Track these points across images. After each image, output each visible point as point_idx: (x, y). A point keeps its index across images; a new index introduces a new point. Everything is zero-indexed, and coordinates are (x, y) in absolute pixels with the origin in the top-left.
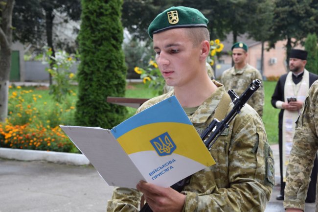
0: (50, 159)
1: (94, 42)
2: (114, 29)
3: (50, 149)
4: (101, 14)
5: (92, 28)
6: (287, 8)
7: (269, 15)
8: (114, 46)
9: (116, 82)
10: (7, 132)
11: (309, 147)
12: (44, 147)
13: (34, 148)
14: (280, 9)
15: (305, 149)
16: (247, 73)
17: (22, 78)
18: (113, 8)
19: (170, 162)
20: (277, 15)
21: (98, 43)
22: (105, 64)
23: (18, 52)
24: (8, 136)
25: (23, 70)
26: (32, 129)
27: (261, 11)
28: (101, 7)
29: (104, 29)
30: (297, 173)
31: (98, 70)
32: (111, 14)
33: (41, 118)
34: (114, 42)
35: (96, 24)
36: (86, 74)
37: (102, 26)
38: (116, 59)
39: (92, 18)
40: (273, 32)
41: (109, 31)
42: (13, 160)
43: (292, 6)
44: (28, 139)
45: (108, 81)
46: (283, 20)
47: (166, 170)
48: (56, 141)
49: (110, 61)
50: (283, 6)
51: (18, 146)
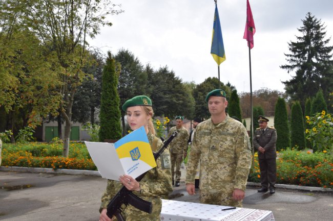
0: (86, 174)
1: (106, 118)
2: (116, 111)
3: (86, 169)
4: (110, 105)
5: (105, 112)
6: (201, 105)
7: (193, 108)
8: (115, 119)
9: (117, 137)
10: (67, 161)
11: (196, 155)
12: (83, 168)
13: (79, 169)
14: (197, 106)
15: (194, 156)
16: (183, 131)
17: (80, 139)
18: (115, 102)
19: (137, 165)
20: (197, 108)
21: (108, 118)
22: (112, 128)
23: (79, 127)
24: (67, 163)
25: (81, 135)
26: (78, 160)
27: (190, 107)
28: (110, 102)
29: (111, 112)
30: (190, 167)
31: (108, 131)
32: (115, 105)
33: (84, 156)
34: (116, 118)
35: (108, 110)
36: (103, 133)
37: (110, 111)
38: (117, 125)
39: (105, 107)
40: (195, 116)
41: (114, 113)
42: (69, 174)
43: (203, 104)
44: (76, 165)
45: (113, 136)
46: (199, 110)
47: (134, 169)
48: (89, 165)
49: (114, 127)
50: (199, 104)
51: (71, 168)
